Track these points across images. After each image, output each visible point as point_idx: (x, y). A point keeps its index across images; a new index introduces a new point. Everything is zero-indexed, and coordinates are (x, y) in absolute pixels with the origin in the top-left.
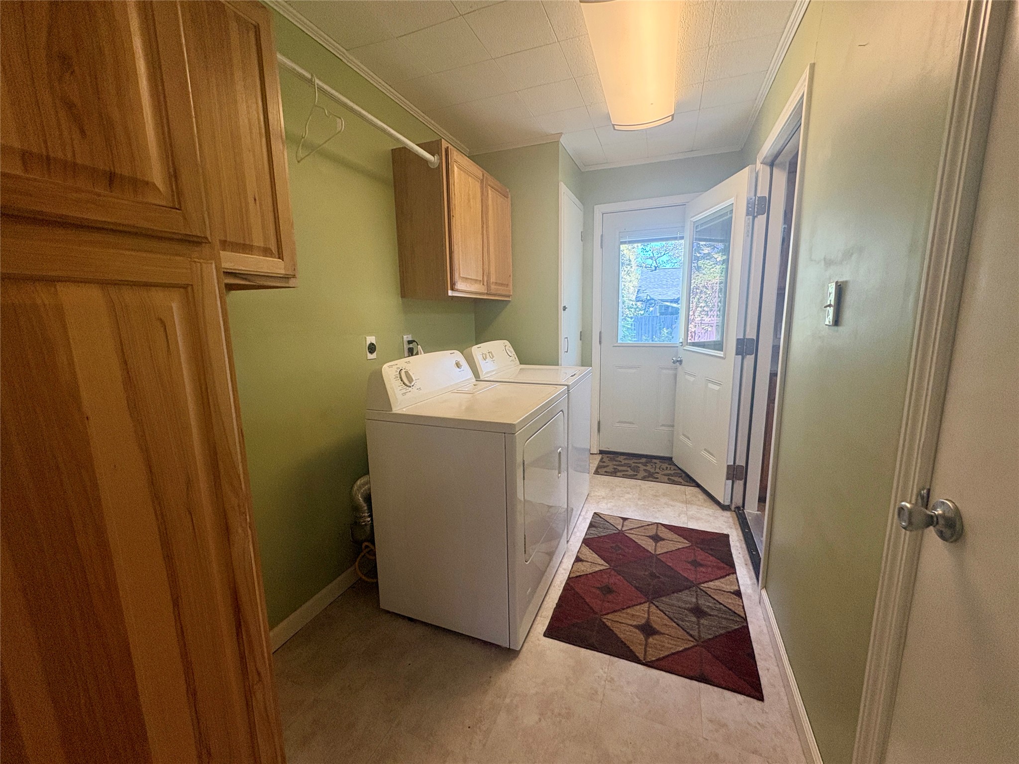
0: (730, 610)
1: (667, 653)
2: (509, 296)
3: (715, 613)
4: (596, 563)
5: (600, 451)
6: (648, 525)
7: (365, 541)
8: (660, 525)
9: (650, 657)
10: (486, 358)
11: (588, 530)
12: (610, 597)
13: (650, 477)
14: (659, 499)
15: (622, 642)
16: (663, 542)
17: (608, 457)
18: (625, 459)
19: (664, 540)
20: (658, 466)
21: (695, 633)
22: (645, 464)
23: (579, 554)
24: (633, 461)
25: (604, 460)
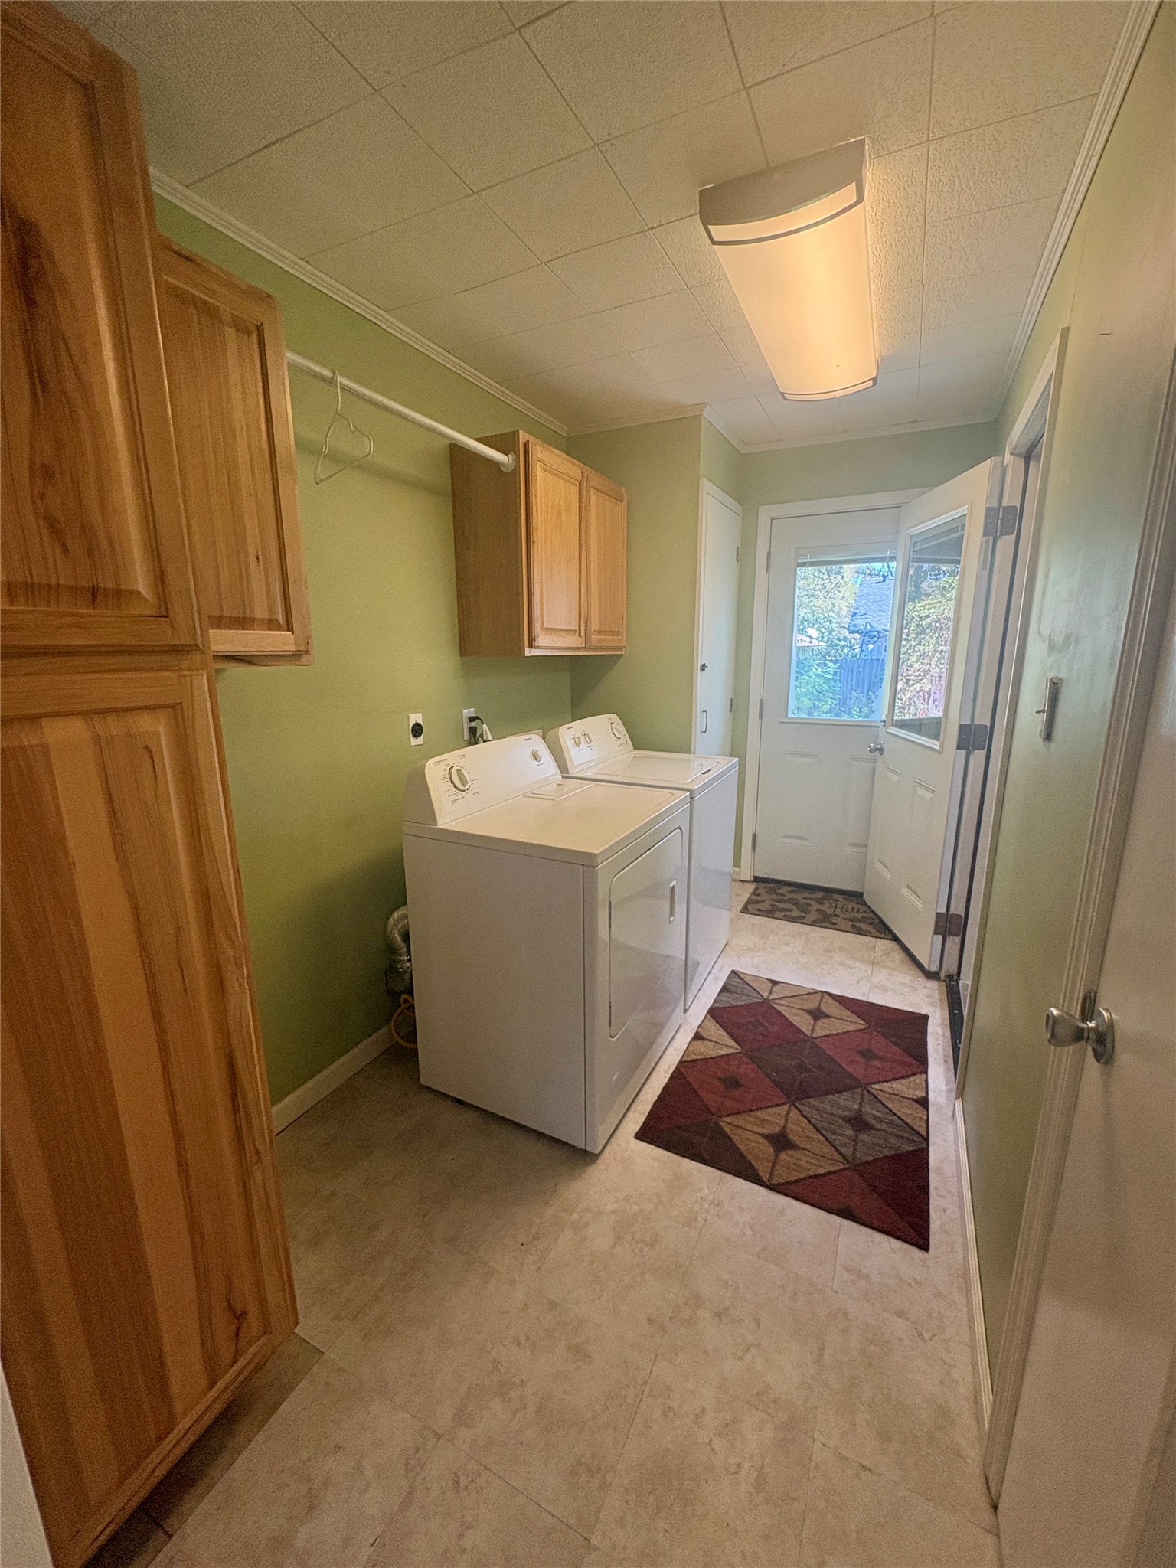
0: (906, 1123)
1: (802, 1176)
2: (620, 649)
3: (884, 1126)
4: (722, 1043)
5: (754, 877)
6: (809, 994)
7: (404, 992)
8: (825, 996)
9: (776, 1178)
10: (580, 743)
11: (718, 995)
12: (736, 1093)
13: (825, 921)
14: (833, 955)
15: (742, 1155)
16: (828, 1020)
17: (765, 887)
18: (791, 892)
19: (827, 1016)
20: (840, 905)
21: (848, 1152)
22: (820, 902)
23: (700, 1030)
24: (804, 895)
25: (759, 892)
